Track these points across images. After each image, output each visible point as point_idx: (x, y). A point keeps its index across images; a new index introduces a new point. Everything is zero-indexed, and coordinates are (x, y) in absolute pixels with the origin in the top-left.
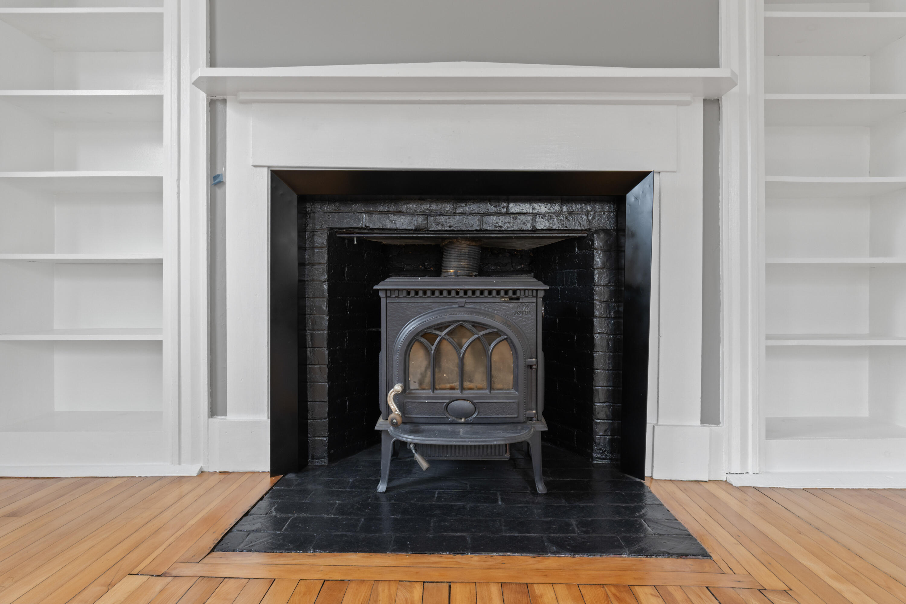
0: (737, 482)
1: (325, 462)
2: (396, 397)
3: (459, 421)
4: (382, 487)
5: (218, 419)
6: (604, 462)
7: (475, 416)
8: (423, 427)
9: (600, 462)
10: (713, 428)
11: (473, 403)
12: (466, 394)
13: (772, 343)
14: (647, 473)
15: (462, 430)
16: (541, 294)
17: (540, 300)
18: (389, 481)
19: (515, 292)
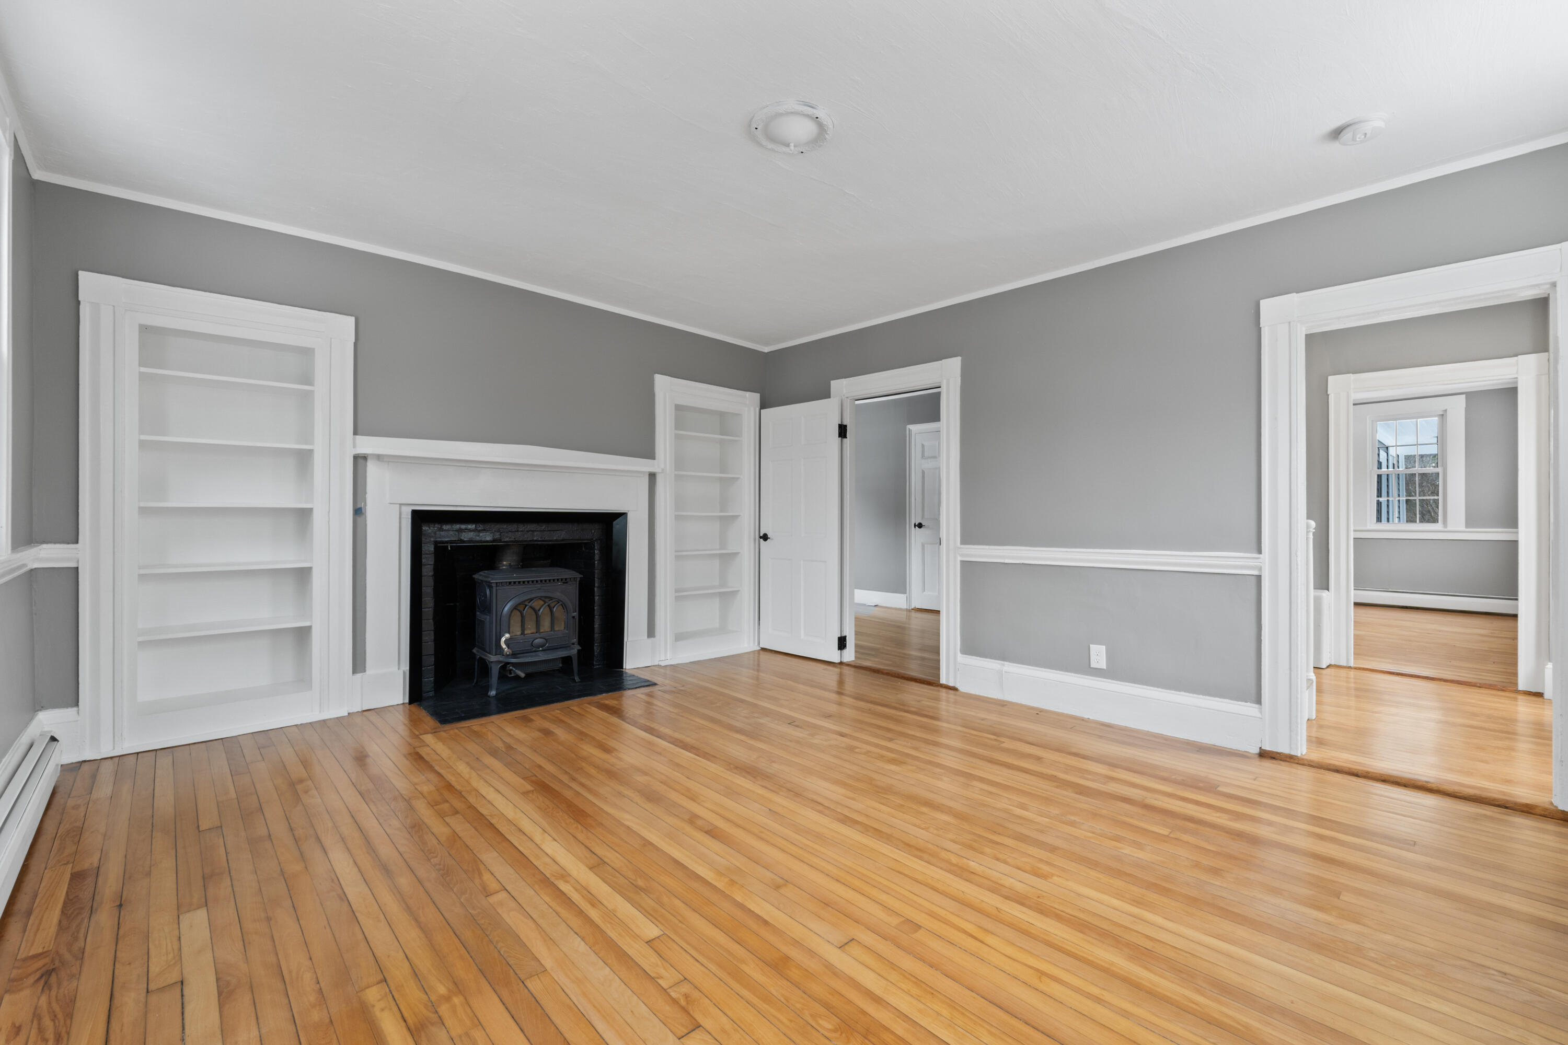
0: (663, 664)
1: (431, 694)
2: (506, 642)
3: (538, 649)
4: (493, 693)
5: (359, 675)
6: (600, 666)
7: (547, 645)
8: (519, 655)
9: (597, 667)
10: (653, 639)
11: (545, 639)
12: (542, 635)
13: (677, 594)
14: (624, 667)
15: (540, 654)
16: (578, 580)
17: (578, 582)
18: (497, 689)
19: (566, 579)
